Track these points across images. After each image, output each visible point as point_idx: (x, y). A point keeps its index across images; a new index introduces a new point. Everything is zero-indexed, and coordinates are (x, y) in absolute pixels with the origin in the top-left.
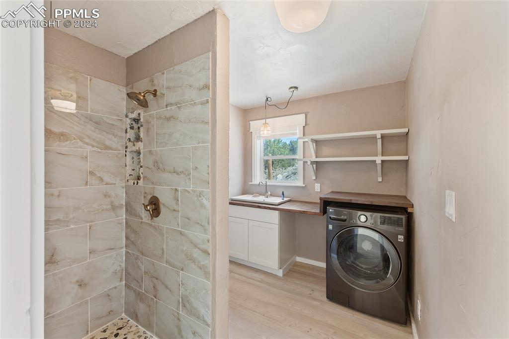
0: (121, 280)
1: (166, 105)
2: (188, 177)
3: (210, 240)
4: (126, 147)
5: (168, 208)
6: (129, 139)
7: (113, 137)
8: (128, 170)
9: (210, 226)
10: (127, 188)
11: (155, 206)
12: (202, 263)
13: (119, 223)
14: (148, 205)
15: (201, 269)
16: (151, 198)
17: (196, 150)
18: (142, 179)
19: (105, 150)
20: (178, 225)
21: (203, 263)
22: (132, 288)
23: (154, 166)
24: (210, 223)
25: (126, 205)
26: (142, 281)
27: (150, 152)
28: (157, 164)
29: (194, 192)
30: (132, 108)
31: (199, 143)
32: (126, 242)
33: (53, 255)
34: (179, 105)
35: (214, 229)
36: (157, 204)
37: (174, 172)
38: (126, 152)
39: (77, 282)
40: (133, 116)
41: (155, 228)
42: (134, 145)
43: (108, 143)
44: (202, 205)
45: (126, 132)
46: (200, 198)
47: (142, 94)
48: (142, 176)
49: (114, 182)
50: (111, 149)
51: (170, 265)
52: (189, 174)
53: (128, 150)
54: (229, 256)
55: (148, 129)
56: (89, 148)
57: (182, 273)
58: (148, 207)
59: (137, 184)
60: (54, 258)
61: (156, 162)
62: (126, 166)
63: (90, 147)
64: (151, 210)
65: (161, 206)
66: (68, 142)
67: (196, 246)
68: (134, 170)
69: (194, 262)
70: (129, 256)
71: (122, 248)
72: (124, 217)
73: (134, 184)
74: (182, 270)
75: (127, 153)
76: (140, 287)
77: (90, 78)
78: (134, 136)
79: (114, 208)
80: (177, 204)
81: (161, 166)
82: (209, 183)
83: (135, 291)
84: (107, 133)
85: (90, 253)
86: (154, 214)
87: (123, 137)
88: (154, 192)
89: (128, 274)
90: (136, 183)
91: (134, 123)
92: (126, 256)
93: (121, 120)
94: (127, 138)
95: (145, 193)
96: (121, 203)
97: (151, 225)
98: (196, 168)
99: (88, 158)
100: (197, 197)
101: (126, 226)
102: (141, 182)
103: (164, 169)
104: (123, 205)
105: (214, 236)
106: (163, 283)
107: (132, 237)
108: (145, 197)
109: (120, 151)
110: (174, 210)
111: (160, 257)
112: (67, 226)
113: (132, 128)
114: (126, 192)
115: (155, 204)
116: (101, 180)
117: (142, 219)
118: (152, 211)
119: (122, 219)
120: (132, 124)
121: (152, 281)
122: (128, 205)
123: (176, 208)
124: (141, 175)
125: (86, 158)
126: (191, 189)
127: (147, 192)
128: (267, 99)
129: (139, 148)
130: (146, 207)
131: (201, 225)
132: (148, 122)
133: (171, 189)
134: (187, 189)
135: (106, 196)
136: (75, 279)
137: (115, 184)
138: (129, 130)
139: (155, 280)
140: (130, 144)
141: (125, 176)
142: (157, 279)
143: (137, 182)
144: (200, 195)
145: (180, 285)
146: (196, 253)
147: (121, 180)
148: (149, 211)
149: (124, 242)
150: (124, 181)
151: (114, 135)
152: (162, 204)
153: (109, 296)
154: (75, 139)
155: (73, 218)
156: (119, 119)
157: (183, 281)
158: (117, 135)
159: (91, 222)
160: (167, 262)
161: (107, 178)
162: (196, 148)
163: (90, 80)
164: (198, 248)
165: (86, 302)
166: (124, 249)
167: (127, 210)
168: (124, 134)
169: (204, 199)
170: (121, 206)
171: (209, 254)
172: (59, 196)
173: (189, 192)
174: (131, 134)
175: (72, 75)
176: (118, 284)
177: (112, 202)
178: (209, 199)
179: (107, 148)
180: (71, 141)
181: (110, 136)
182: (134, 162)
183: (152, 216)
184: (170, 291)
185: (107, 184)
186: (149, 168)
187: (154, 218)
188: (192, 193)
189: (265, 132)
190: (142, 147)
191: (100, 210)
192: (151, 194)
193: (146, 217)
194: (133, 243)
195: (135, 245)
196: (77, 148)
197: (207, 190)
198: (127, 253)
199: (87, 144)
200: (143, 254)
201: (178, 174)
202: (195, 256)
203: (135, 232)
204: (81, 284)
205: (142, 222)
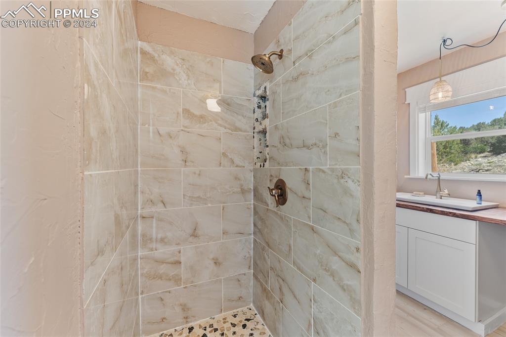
0: (249, 267)
1: (294, 62)
2: (323, 151)
3: (362, 249)
4: (254, 128)
5: (296, 194)
6: (257, 119)
7: (243, 118)
8: (256, 153)
9: (362, 225)
10: (255, 170)
11: (281, 193)
12: (346, 282)
13: (248, 208)
14: (273, 189)
15: (344, 290)
16: (277, 182)
17: (336, 107)
18: (268, 161)
19: (235, 131)
20: (309, 217)
21: (349, 283)
22: (260, 281)
23: (280, 142)
24: (361, 222)
25: (254, 189)
26: (268, 277)
27: (276, 127)
28: (283, 139)
29: (333, 172)
30: (259, 84)
31: (340, 96)
32: (254, 229)
33: (195, 229)
34: (309, 54)
35: (369, 233)
36: (283, 189)
37: (304, 147)
38: (254, 133)
39: (213, 259)
40: (260, 93)
41: (281, 218)
42: (261, 124)
43: (238, 124)
44: (347, 192)
45: (254, 112)
46: (342, 181)
47: (267, 56)
48: (268, 157)
49: (243, 165)
50: (240, 130)
51: (299, 268)
52: (325, 146)
53: (256, 130)
54: (397, 284)
55: (274, 100)
56: (223, 130)
57: (314, 286)
58: (274, 192)
59: (263, 167)
60: (196, 232)
61: (283, 137)
62: (254, 148)
63: (224, 128)
64: (276, 195)
65: (288, 191)
66: (207, 124)
67: (335, 253)
68: (261, 152)
69: (333, 275)
70: (257, 244)
71: (251, 234)
72: (252, 202)
73: (261, 166)
74: (314, 280)
75: (255, 135)
76: (266, 282)
77: (223, 60)
78: (262, 116)
79: (243, 192)
80: (308, 188)
81: (287, 141)
82: (359, 156)
83: (262, 285)
84: (237, 114)
85: (224, 233)
86: (280, 200)
87: (250, 118)
88: (279, 175)
89: (255, 263)
90: (262, 165)
91: (261, 101)
92: (254, 243)
93: (249, 100)
94: (255, 118)
95: (271, 176)
96: (250, 187)
97: (276, 213)
98: (336, 134)
99: (222, 139)
100: (338, 179)
101: (254, 212)
102: (267, 164)
103: (291, 145)
104: (251, 189)
105: (369, 244)
106: (290, 288)
107: (259, 224)
108: (270, 180)
109: (248, 132)
110: (304, 197)
111: (287, 255)
112: (206, 204)
113: (259, 107)
114: (254, 175)
115: (281, 189)
116: (232, 162)
117: (268, 205)
118: (278, 196)
119: (251, 205)
120: (259, 103)
121: (278, 280)
122: (256, 190)
123: (306, 194)
124: (267, 155)
125: (220, 139)
126: (328, 167)
127: (272, 174)
128: (445, 41)
129: (265, 126)
130: (271, 190)
131: (345, 222)
132: (274, 93)
133: (300, 169)
134: (321, 167)
135: (237, 178)
136: (211, 256)
137: (244, 167)
138: (256, 109)
139: (281, 281)
140: (257, 124)
141: (253, 159)
142: (283, 280)
143: (264, 164)
144: (343, 175)
145: (311, 300)
146: (336, 264)
147: (249, 163)
148: (274, 196)
149: (252, 229)
150: (252, 164)
151: (243, 116)
152: (289, 188)
153: (239, 281)
154: (211, 121)
155: (210, 197)
156: (247, 99)
157: (316, 297)
158: (245, 116)
159: (224, 203)
160: (294, 263)
161: (237, 161)
162: (335, 105)
163: (223, 62)
164: (339, 257)
165: (220, 281)
166: (252, 236)
167: (255, 196)
168: (252, 115)
169: (350, 181)
170: (249, 191)
171: (359, 272)
172: (199, 175)
173: (324, 172)
174: (259, 114)
175: (208, 60)
176: (246, 271)
177: (242, 185)
178: (359, 182)
179: (237, 129)
180: (208, 123)
181: (240, 117)
182: (262, 144)
183: (277, 204)
184: (299, 302)
185: (237, 166)
186: (275, 147)
187: (281, 206)
188: (330, 173)
189: (440, 95)
190: (268, 124)
191: (231, 193)
192: (276, 177)
193: (272, 204)
194: (260, 231)
195: (262, 234)
196: (213, 129)
197: (355, 167)
198: (255, 240)
199: (221, 125)
200: (268, 246)
201: (308, 148)
202: (334, 267)
203: (262, 219)
204: (216, 263)
205: (268, 209)
